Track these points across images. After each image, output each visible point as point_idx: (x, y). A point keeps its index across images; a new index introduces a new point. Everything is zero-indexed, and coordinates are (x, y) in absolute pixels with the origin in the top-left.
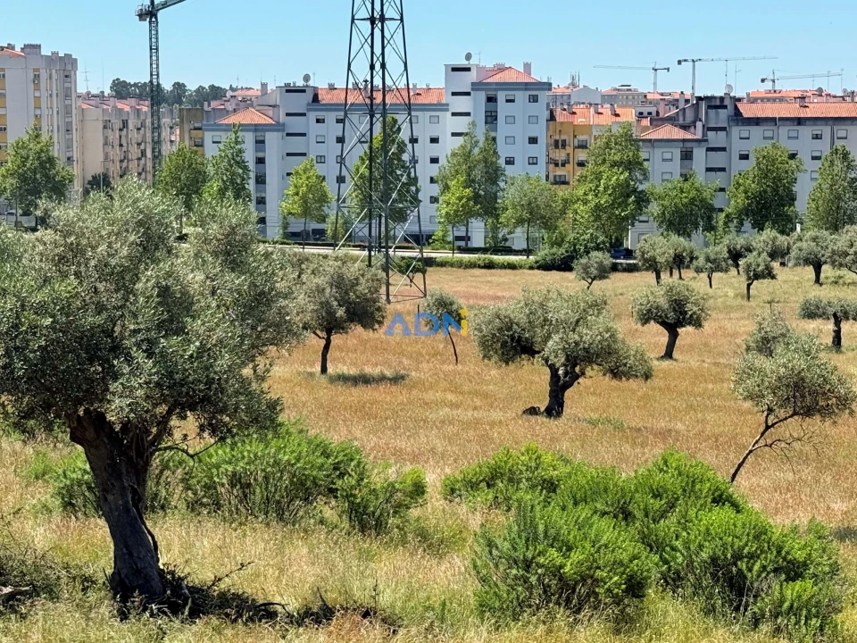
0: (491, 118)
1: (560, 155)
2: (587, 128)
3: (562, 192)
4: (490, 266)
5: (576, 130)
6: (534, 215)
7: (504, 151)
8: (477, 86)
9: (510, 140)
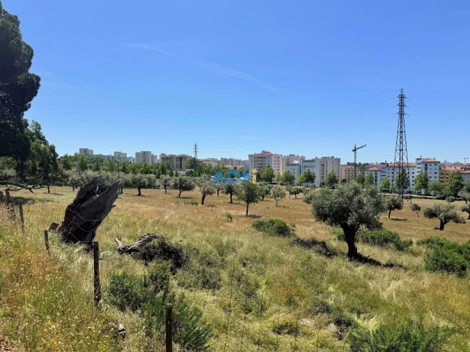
0: (426, 169)
1: (442, 176)
2: (449, 171)
3: (442, 184)
4: (426, 198)
5: (446, 171)
6: (436, 188)
7: (429, 175)
8: (423, 162)
9: (430, 173)
